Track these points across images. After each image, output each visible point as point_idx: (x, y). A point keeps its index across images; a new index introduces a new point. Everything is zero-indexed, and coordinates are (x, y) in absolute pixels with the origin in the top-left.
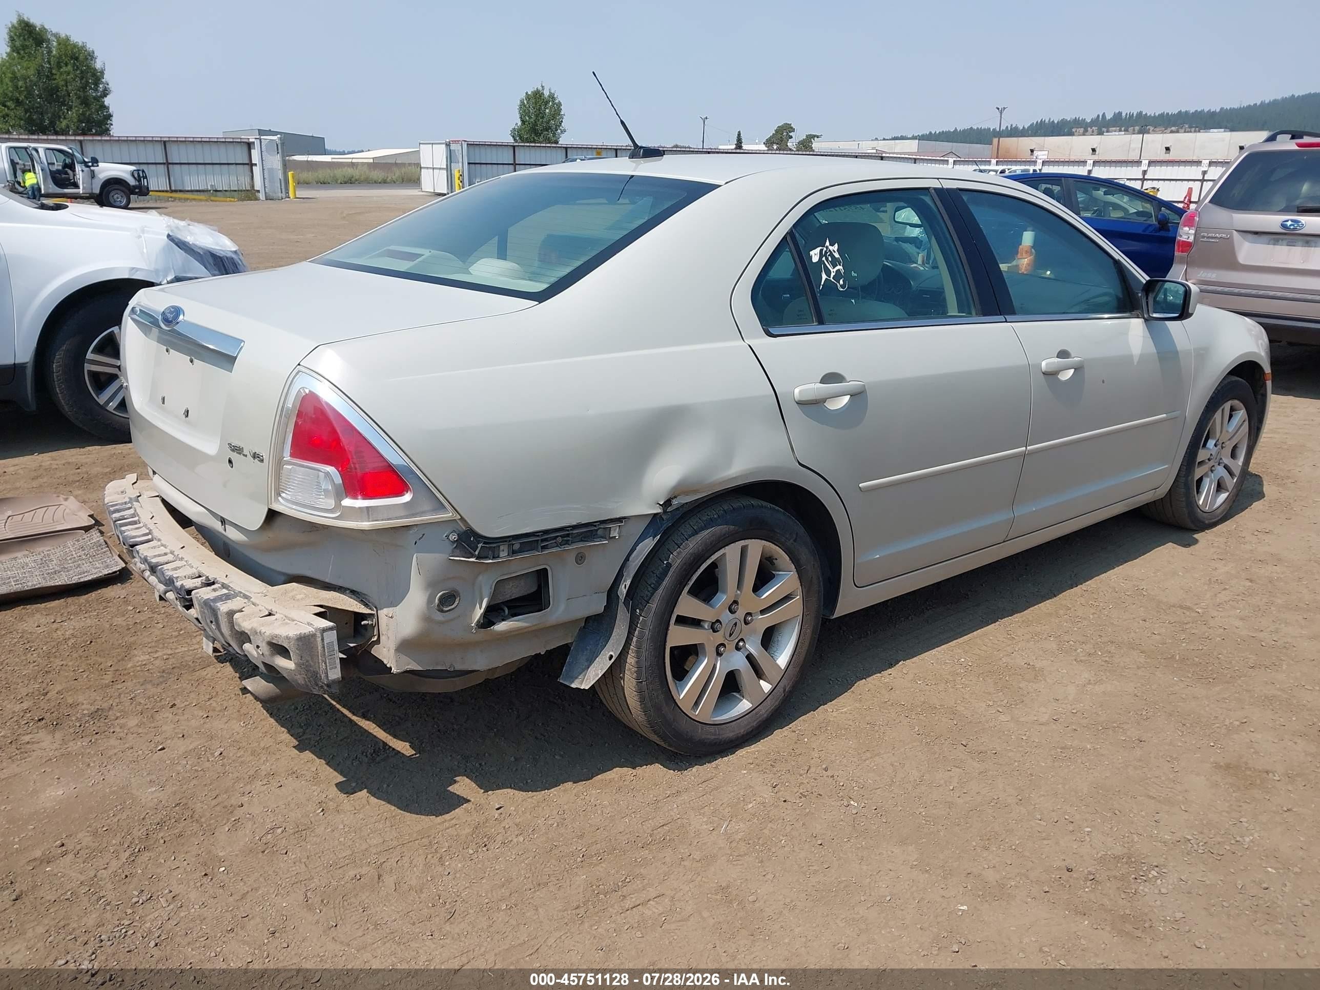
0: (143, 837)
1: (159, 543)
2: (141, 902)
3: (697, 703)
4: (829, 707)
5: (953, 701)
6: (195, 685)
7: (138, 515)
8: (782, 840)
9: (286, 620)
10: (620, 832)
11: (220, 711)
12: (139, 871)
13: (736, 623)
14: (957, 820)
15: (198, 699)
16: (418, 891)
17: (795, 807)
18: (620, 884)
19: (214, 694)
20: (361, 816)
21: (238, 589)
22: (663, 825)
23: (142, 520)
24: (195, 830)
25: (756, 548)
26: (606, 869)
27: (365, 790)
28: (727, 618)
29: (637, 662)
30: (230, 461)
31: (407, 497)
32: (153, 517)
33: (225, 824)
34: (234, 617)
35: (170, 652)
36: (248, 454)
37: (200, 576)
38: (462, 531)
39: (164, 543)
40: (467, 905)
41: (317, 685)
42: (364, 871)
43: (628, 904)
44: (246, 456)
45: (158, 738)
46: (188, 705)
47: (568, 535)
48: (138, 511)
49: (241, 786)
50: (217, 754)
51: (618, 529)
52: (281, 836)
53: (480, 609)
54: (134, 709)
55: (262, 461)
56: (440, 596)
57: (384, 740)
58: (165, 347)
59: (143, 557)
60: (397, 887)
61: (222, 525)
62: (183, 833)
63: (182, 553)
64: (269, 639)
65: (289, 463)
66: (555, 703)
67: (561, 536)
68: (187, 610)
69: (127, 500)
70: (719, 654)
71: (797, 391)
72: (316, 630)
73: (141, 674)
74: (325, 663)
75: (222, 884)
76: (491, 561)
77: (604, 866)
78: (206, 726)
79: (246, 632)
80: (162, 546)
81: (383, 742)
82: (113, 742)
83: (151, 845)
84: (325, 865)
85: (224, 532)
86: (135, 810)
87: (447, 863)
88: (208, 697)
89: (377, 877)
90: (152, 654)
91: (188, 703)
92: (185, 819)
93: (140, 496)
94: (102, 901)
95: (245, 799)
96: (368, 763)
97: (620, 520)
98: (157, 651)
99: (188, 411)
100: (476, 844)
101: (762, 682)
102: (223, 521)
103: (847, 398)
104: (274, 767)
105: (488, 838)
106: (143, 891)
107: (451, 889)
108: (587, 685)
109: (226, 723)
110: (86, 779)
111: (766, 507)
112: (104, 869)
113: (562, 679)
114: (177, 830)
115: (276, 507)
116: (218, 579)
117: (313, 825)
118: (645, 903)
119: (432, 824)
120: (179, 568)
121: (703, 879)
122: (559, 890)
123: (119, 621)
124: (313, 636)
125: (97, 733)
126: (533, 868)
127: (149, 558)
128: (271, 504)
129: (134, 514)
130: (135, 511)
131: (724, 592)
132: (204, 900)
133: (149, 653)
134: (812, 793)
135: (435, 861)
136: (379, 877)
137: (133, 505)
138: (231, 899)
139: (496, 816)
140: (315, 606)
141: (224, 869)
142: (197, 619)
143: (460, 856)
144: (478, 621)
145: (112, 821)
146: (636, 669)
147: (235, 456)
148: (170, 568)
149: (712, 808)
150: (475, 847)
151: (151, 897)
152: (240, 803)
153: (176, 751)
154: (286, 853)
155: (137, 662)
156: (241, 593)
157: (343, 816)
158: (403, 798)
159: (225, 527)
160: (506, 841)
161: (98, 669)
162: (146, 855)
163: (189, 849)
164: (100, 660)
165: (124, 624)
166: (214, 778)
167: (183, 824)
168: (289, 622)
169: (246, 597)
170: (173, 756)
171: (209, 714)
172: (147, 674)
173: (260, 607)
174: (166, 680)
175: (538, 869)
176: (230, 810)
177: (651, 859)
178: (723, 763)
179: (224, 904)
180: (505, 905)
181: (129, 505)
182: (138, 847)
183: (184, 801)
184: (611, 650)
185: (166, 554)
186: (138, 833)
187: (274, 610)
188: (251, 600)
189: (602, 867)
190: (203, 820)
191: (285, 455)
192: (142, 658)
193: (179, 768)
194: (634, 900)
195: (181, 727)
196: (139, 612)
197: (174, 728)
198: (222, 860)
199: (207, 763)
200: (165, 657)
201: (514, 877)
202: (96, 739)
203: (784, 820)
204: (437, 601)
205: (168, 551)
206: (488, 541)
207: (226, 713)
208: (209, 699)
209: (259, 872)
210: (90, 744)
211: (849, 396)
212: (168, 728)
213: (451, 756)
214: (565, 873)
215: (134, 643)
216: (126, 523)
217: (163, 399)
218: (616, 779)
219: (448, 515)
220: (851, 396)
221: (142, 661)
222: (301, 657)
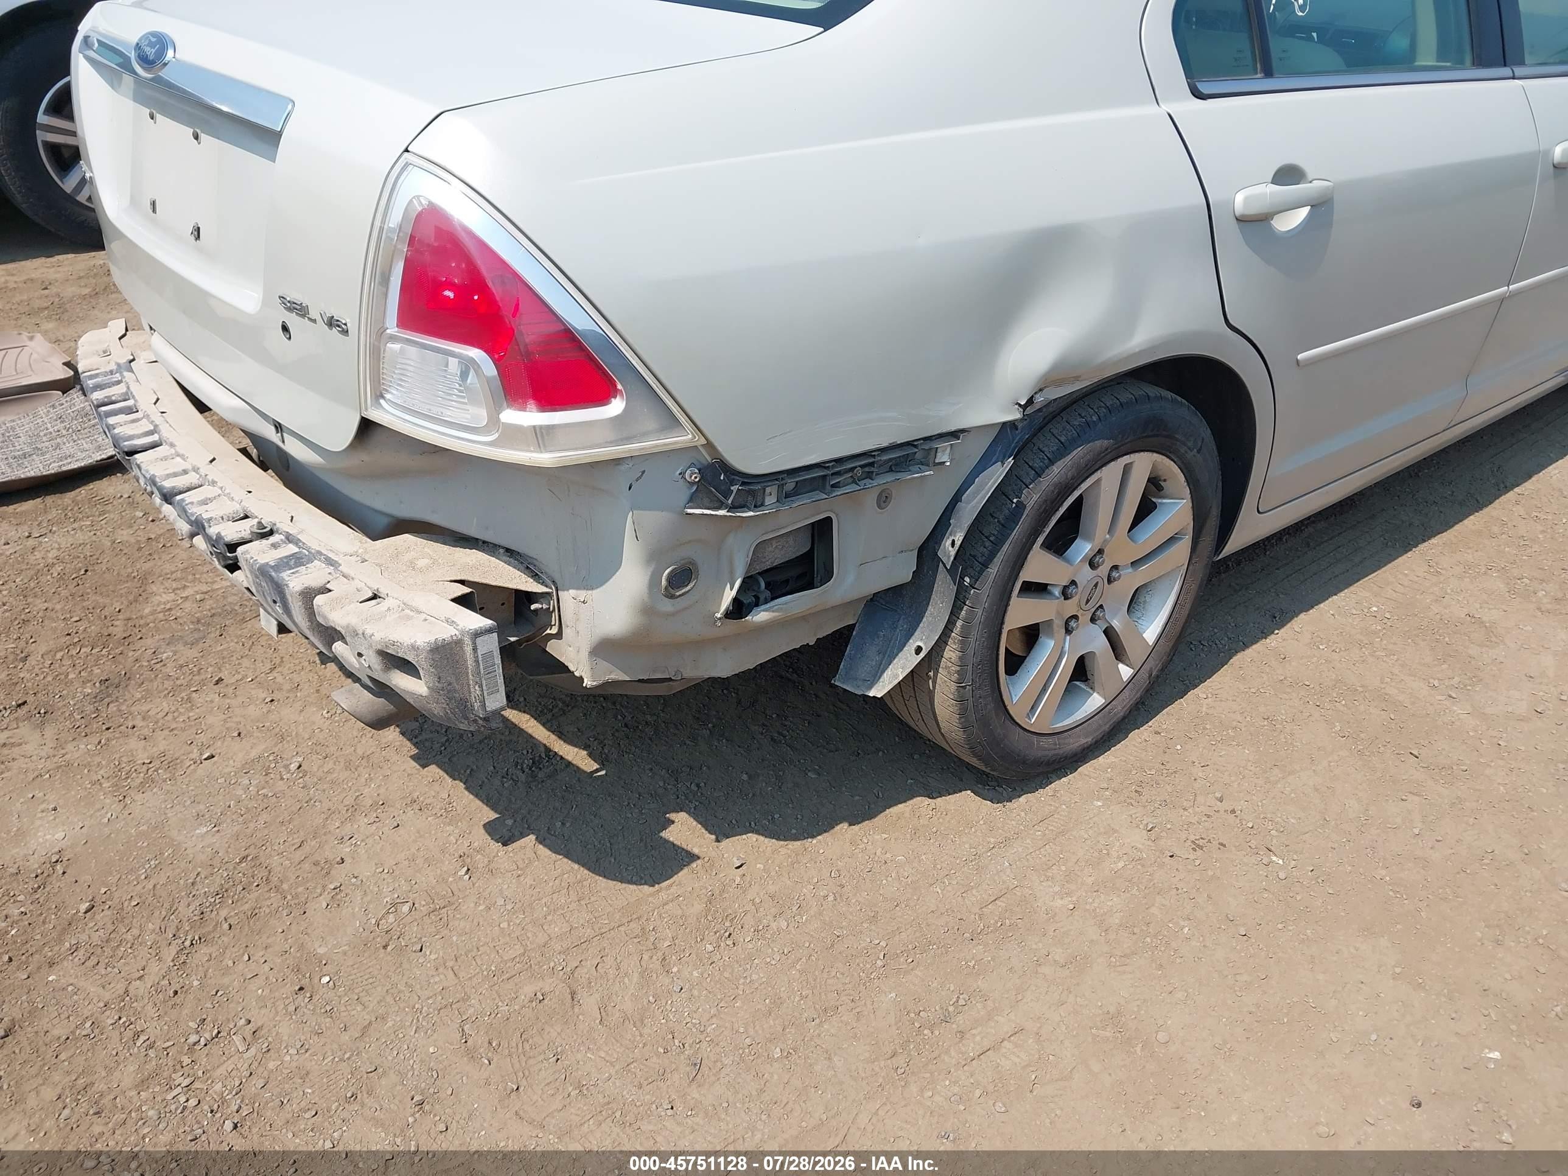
0: (195, 918)
1: (173, 451)
2: (203, 1042)
3: (1033, 708)
4: (1199, 691)
5: (1379, 678)
6: (247, 645)
7: (133, 397)
8: (1184, 927)
9: (406, 611)
10: (933, 912)
11: (289, 691)
12: (196, 983)
13: (1097, 583)
14: (1441, 891)
15: (255, 670)
16: (638, 1024)
17: (1189, 867)
18: (951, 1009)
19: (278, 661)
20: (529, 881)
21: (315, 546)
22: (995, 900)
23: (142, 406)
24: (275, 905)
25: (1143, 464)
26: (923, 981)
27: (532, 837)
28: (1085, 576)
29: (960, 658)
30: (285, 329)
31: (616, 407)
32: (158, 399)
33: (321, 895)
34: (314, 602)
35: (205, 588)
36: (319, 319)
37: (246, 517)
38: (706, 463)
39: (181, 452)
40: (718, 1049)
41: (467, 718)
42: (547, 985)
43: (971, 1048)
44: (314, 321)
45: (202, 738)
46: (241, 680)
47: (872, 464)
48: (132, 389)
49: (337, 824)
50: (294, 767)
51: (949, 449)
52: (409, 919)
53: (731, 589)
54: (160, 687)
55: (345, 332)
56: (669, 574)
57: (545, 742)
58: (148, 111)
59: (148, 476)
60: (603, 1014)
61: (277, 432)
62: (257, 911)
63: (212, 471)
64: (379, 647)
65: (393, 339)
66: (789, 680)
67: (860, 466)
68: (232, 573)
69: (113, 367)
70: (1068, 631)
71: (1240, 198)
72: (462, 633)
73: (167, 626)
74: (481, 686)
75: (328, 1008)
76: (751, 514)
77: (920, 974)
78: (272, 717)
79: (339, 629)
80: (178, 455)
81: (545, 745)
82: (133, 743)
83: (209, 933)
84: (485, 973)
85: (280, 444)
86: (179, 867)
87: (675, 970)
88: (269, 666)
89: (570, 996)
90: (178, 592)
91: (240, 677)
92: (258, 886)
93: (133, 360)
94: (141, 1040)
95: (346, 849)
96: (527, 782)
97: (955, 434)
98: (185, 587)
99: (199, 228)
100: (716, 933)
101: (1121, 666)
102: (279, 427)
103: (1304, 212)
104: (382, 791)
105: (732, 920)
106: (205, 1020)
107: (689, 1019)
108: (880, 690)
109: (301, 711)
110: (99, 810)
111: (1166, 399)
112: (140, 978)
113: (839, 680)
114: (247, 905)
115: (374, 415)
116: (278, 525)
117: (456, 898)
118: (995, 1047)
119: (642, 895)
120: (211, 500)
121: (1079, 999)
122: (858, 1020)
123: (124, 535)
124: (458, 643)
125: (108, 729)
126: (811, 980)
127: (157, 480)
128: (366, 409)
129: (126, 393)
130: (128, 388)
131: (1089, 538)
132: (303, 1038)
133: (174, 590)
134: (1209, 841)
135: (656, 964)
136: (573, 994)
137: (123, 376)
138: (345, 1037)
139: (738, 880)
140: (451, 581)
141: (327, 979)
142: (248, 589)
143: (693, 956)
144: (727, 609)
145: (144, 888)
146: (958, 668)
147: (293, 320)
148: (195, 500)
149: (1063, 868)
150: (713, 938)
151: (219, 1032)
152: (339, 859)
153: (231, 762)
154: (421, 950)
155: (158, 605)
156: (320, 553)
157: (500, 881)
158: (589, 846)
159: (282, 436)
160: (761, 927)
161: (100, 617)
162: (203, 952)
163: (269, 941)
164: (101, 600)
165: (133, 540)
166: (295, 809)
167: (254, 895)
168: (412, 614)
169: (330, 562)
170: (227, 770)
171: (275, 696)
172: (174, 626)
173: (357, 583)
174: (204, 637)
175: (818, 980)
176: (325, 868)
177: (989, 962)
178: (1061, 785)
179: (335, 1046)
180: (778, 1050)
181: (118, 377)
182: (189, 938)
183: (252, 852)
184: (923, 639)
185: (185, 472)
186: (187, 911)
187: (383, 592)
188: (340, 568)
189: (917, 976)
190: (285, 886)
191: (388, 325)
192: (165, 597)
193: (240, 792)
194: (978, 1038)
195: (235, 719)
196: (153, 521)
197: (225, 721)
198: (324, 962)
199: (281, 782)
200: (198, 597)
201: (784, 995)
202: (108, 740)
203: (1177, 889)
204: (664, 582)
205: (190, 467)
206: (748, 479)
207: (299, 694)
208: (272, 670)
209: (384, 986)
210: (99, 747)
211: (1309, 207)
212: (214, 720)
213: (651, 769)
214: (862, 988)
215: (150, 573)
216: (114, 409)
217: (154, 204)
218: (907, 815)
219: (684, 438)
220: (1311, 206)
221: (164, 603)
222: (439, 678)
